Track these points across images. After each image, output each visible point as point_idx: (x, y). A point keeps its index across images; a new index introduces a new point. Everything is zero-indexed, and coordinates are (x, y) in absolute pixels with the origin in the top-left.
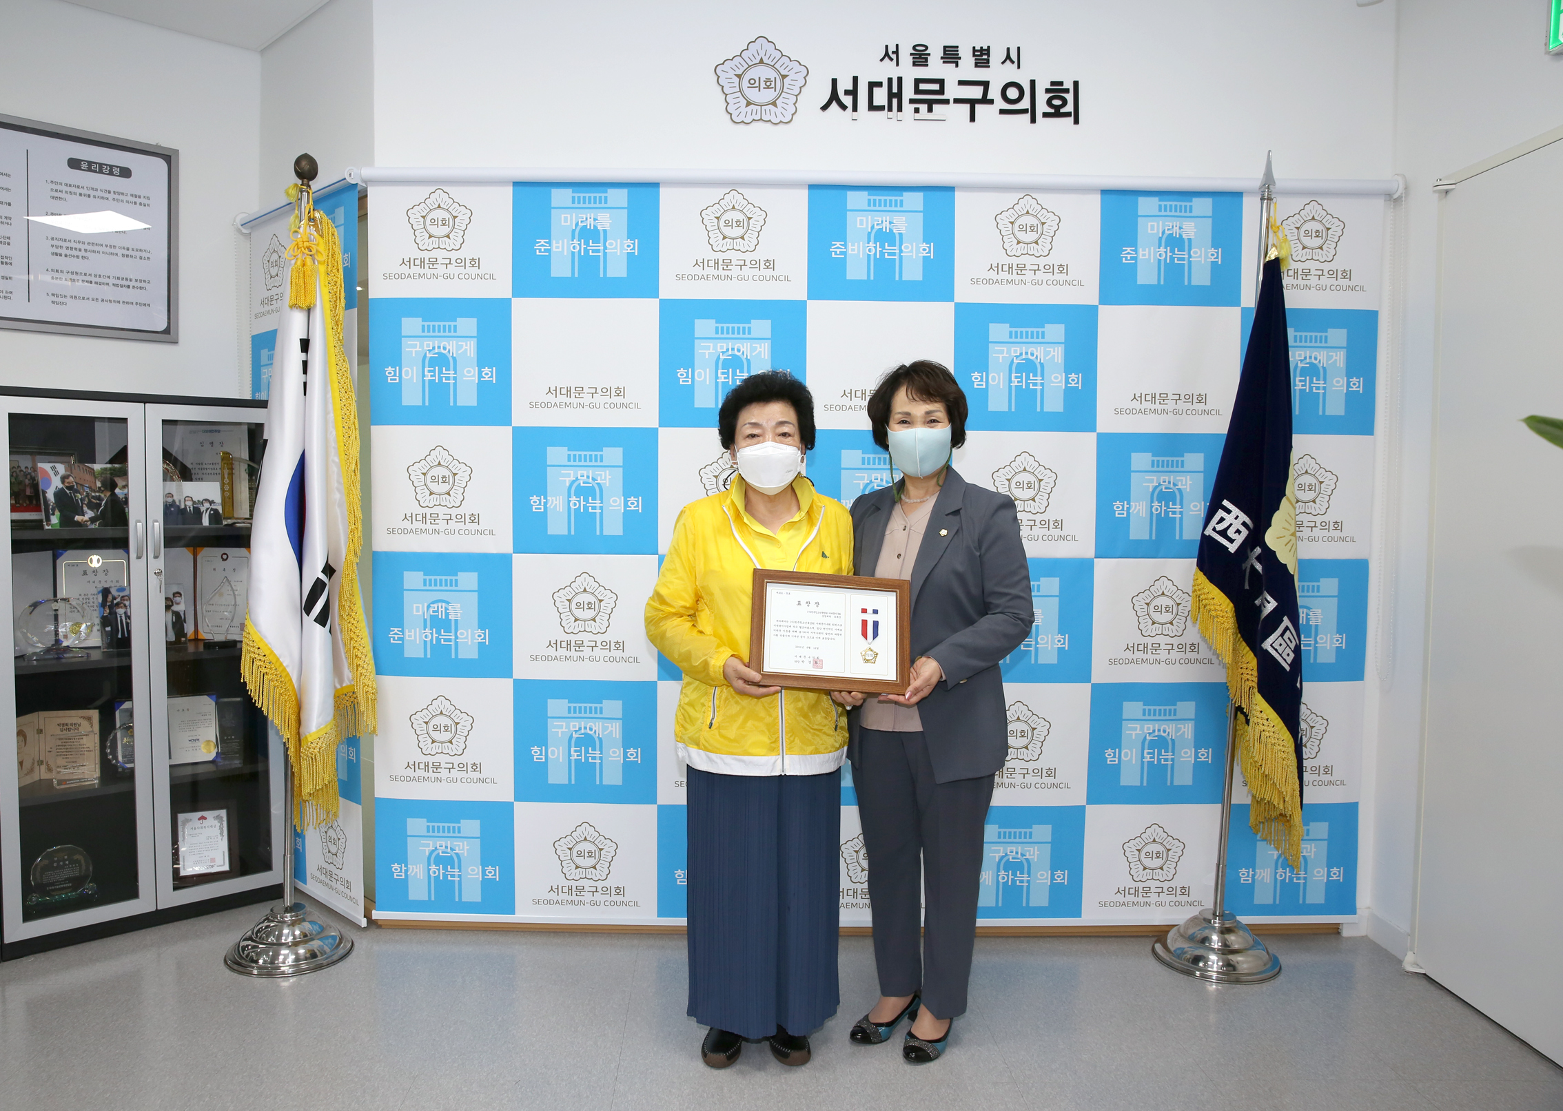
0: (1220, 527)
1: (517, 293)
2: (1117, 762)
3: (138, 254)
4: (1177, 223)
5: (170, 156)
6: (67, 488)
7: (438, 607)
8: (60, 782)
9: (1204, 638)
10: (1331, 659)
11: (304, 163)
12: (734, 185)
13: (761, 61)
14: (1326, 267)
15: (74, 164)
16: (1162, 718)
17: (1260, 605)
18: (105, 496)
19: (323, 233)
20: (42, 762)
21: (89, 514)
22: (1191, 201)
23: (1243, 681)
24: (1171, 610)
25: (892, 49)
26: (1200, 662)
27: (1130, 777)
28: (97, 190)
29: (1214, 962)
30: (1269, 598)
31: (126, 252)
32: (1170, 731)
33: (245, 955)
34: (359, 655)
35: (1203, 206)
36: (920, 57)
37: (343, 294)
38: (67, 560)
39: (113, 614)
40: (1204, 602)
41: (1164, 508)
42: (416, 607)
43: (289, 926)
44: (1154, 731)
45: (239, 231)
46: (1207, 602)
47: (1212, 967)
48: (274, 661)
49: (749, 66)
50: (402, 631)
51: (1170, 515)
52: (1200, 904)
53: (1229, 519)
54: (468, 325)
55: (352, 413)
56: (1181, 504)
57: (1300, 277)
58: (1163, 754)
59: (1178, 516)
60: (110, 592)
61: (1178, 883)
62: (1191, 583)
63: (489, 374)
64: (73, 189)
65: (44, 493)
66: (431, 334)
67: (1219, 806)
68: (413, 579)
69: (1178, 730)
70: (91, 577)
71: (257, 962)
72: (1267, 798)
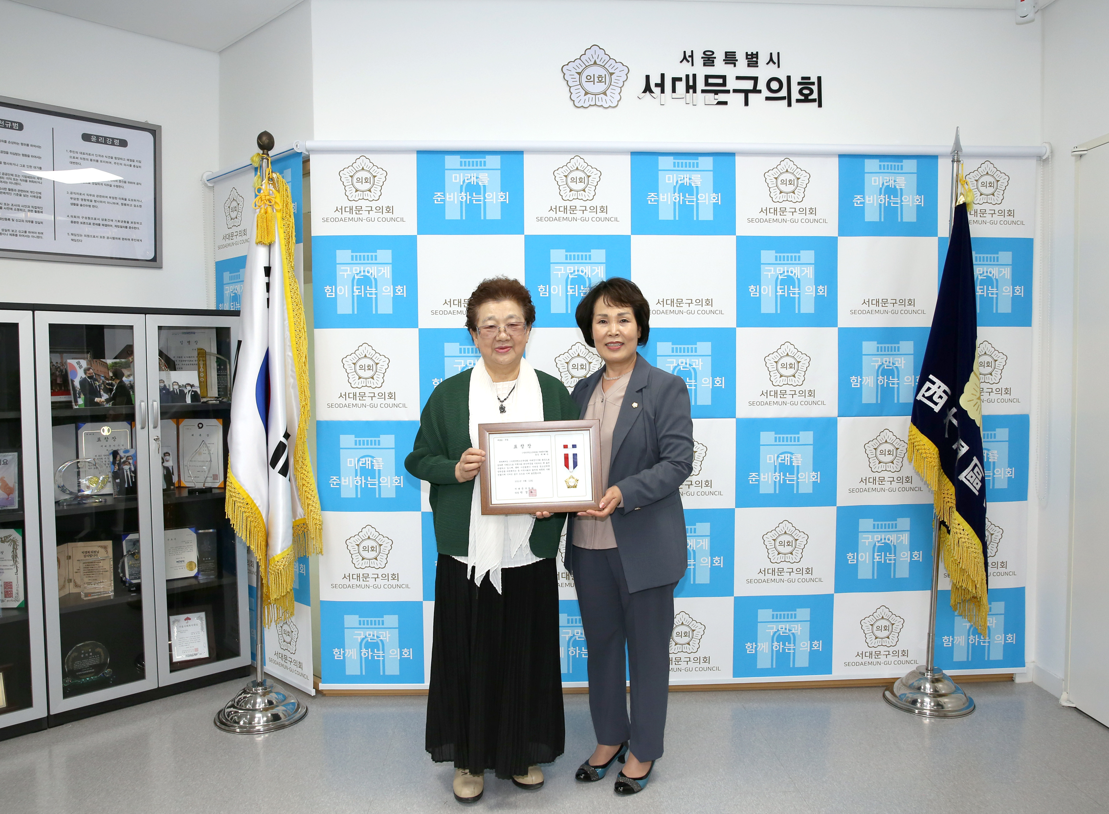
0: (927, 394)
1: (420, 232)
2: (855, 562)
3: (133, 203)
4: (892, 177)
5: (155, 131)
6: (89, 377)
7: (366, 461)
8: (87, 595)
9: (918, 473)
10: (1004, 485)
11: (264, 138)
12: (577, 152)
13: (595, 63)
14: (997, 208)
15: (86, 137)
16: (887, 530)
17: (957, 449)
18: (116, 383)
19: (279, 189)
20: (71, 580)
21: (105, 396)
22: (902, 162)
23: (945, 502)
24: (892, 453)
25: (688, 54)
26: (913, 489)
27: (865, 572)
28: (103, 156)
29: (928, 703)
30: (963, 444)
31: (124, 202)
32: (893, 539)
33: (230, 718)
34: (309, 496)
35: (910, 166)
36: (709, 60)
37: (294, 234)
38: (86, 431)
39: (121, 469)
40: (917, 447)
41: (886, 381)
42: (349, 461)
43: (261, 696)
44: (881, 539)
45: (206, 185)
46: (919, 447)
47: (926, 707)
48: (250, 503)
49: (587, 67)
50: (339, 479)
51: (891, 386)
52: (916, 662)
53: (934, 388)
54: (385, 255)
55: (302, 320)
56: (898, 377)
57: (979, 215)
58: (888, 556)
59: (896, 386)
60: (118, 454)
61: (900, 647)
62: (907, 434)
63: (401, 291)
64: (86, 156)
65: (73, 381)
66: (358, 262)
67: (929, 592)
68: (347, 440)
69: (898, 538)
70: (103, 442)
71: (238, 723)
72: (964, 586)
